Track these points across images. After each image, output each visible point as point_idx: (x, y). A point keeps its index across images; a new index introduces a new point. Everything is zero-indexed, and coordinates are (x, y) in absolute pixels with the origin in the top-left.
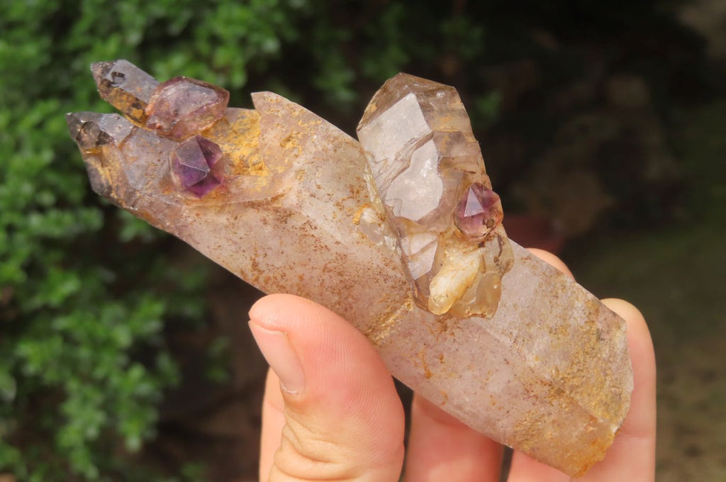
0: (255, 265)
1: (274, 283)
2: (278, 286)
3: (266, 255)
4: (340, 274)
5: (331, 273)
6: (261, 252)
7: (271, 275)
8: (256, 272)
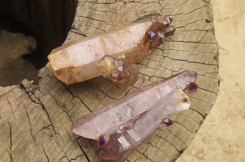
0: (129, 32)
1: (124, 33)
2: (123, 33)
3: (130, 35)
4: (118, 45)
5: (119, 44)
6: (131, 35)
7: (126, 33)
8: (128, 31)
